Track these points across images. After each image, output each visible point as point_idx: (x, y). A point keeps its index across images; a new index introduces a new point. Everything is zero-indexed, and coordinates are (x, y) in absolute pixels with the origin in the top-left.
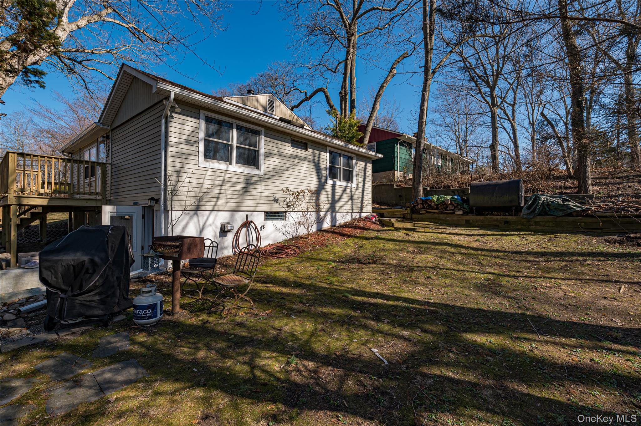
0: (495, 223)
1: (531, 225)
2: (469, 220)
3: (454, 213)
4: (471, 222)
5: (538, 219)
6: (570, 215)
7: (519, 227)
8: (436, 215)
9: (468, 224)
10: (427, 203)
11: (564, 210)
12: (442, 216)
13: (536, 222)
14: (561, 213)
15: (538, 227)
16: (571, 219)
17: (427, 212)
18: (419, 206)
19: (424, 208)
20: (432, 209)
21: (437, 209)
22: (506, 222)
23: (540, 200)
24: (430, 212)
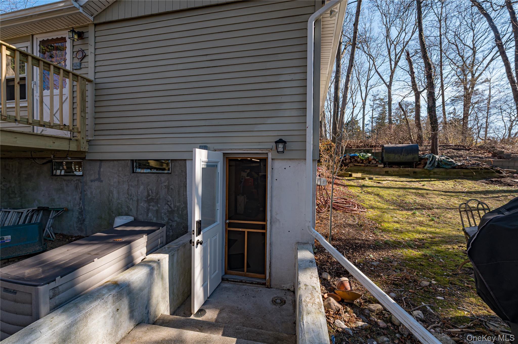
0: (406, 173)
1: (431, 174)
2: (388, 171)
3: (377, 166)
4: (389, 172)
5: (436, 170)
6: (454, 168)
7: (423, 175)
8: (362, 168)
9: (387, 174)
10: (354, 158)
11: (450, 165)
12: (366, 168)
13: (434, 172)
14: (450, 167)
15: (436, 176)
16: (455, 170)
17: (355, 165)
18: (347, 161)
19: (351, 162)
20: (359, 163)
21: (362, 163)
22: (415, 172)
23: (436, 158)
24: (357, 165)
